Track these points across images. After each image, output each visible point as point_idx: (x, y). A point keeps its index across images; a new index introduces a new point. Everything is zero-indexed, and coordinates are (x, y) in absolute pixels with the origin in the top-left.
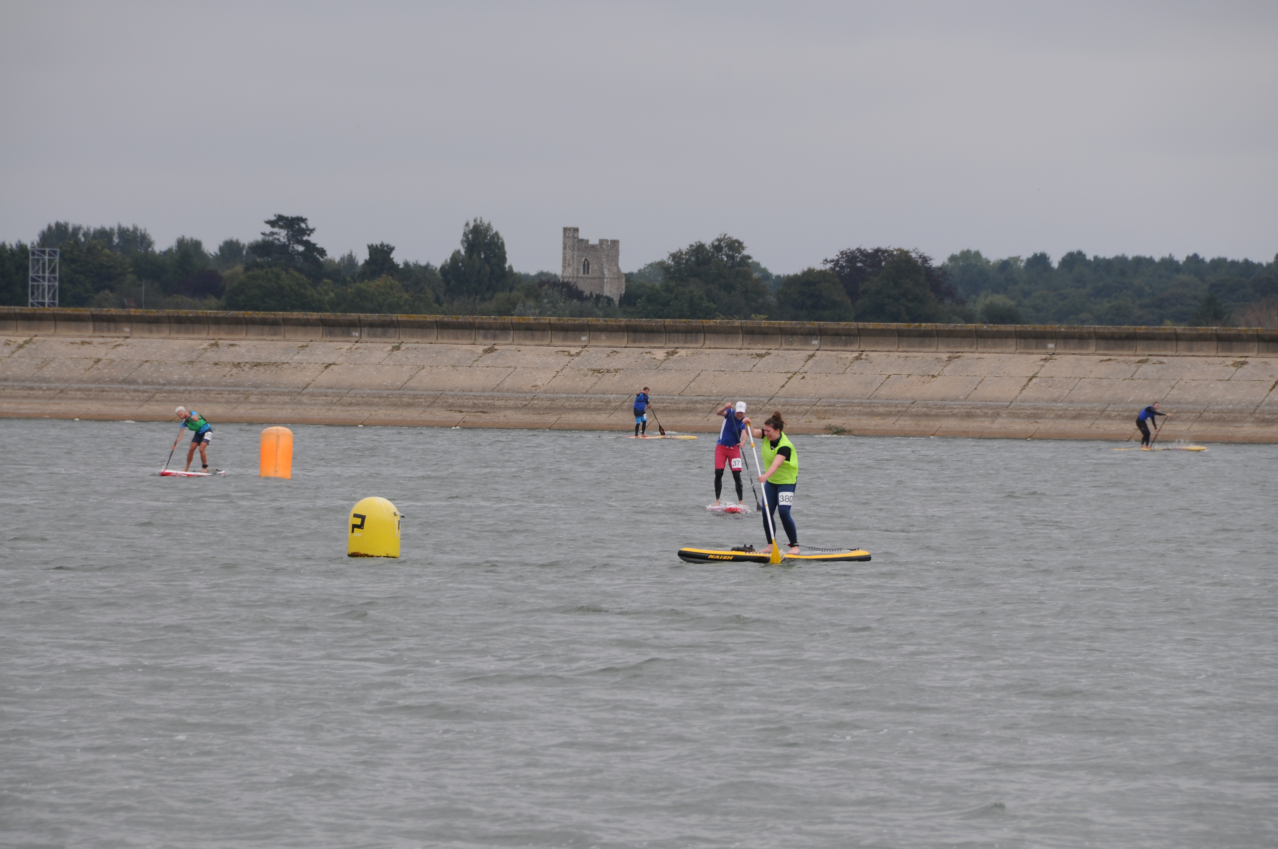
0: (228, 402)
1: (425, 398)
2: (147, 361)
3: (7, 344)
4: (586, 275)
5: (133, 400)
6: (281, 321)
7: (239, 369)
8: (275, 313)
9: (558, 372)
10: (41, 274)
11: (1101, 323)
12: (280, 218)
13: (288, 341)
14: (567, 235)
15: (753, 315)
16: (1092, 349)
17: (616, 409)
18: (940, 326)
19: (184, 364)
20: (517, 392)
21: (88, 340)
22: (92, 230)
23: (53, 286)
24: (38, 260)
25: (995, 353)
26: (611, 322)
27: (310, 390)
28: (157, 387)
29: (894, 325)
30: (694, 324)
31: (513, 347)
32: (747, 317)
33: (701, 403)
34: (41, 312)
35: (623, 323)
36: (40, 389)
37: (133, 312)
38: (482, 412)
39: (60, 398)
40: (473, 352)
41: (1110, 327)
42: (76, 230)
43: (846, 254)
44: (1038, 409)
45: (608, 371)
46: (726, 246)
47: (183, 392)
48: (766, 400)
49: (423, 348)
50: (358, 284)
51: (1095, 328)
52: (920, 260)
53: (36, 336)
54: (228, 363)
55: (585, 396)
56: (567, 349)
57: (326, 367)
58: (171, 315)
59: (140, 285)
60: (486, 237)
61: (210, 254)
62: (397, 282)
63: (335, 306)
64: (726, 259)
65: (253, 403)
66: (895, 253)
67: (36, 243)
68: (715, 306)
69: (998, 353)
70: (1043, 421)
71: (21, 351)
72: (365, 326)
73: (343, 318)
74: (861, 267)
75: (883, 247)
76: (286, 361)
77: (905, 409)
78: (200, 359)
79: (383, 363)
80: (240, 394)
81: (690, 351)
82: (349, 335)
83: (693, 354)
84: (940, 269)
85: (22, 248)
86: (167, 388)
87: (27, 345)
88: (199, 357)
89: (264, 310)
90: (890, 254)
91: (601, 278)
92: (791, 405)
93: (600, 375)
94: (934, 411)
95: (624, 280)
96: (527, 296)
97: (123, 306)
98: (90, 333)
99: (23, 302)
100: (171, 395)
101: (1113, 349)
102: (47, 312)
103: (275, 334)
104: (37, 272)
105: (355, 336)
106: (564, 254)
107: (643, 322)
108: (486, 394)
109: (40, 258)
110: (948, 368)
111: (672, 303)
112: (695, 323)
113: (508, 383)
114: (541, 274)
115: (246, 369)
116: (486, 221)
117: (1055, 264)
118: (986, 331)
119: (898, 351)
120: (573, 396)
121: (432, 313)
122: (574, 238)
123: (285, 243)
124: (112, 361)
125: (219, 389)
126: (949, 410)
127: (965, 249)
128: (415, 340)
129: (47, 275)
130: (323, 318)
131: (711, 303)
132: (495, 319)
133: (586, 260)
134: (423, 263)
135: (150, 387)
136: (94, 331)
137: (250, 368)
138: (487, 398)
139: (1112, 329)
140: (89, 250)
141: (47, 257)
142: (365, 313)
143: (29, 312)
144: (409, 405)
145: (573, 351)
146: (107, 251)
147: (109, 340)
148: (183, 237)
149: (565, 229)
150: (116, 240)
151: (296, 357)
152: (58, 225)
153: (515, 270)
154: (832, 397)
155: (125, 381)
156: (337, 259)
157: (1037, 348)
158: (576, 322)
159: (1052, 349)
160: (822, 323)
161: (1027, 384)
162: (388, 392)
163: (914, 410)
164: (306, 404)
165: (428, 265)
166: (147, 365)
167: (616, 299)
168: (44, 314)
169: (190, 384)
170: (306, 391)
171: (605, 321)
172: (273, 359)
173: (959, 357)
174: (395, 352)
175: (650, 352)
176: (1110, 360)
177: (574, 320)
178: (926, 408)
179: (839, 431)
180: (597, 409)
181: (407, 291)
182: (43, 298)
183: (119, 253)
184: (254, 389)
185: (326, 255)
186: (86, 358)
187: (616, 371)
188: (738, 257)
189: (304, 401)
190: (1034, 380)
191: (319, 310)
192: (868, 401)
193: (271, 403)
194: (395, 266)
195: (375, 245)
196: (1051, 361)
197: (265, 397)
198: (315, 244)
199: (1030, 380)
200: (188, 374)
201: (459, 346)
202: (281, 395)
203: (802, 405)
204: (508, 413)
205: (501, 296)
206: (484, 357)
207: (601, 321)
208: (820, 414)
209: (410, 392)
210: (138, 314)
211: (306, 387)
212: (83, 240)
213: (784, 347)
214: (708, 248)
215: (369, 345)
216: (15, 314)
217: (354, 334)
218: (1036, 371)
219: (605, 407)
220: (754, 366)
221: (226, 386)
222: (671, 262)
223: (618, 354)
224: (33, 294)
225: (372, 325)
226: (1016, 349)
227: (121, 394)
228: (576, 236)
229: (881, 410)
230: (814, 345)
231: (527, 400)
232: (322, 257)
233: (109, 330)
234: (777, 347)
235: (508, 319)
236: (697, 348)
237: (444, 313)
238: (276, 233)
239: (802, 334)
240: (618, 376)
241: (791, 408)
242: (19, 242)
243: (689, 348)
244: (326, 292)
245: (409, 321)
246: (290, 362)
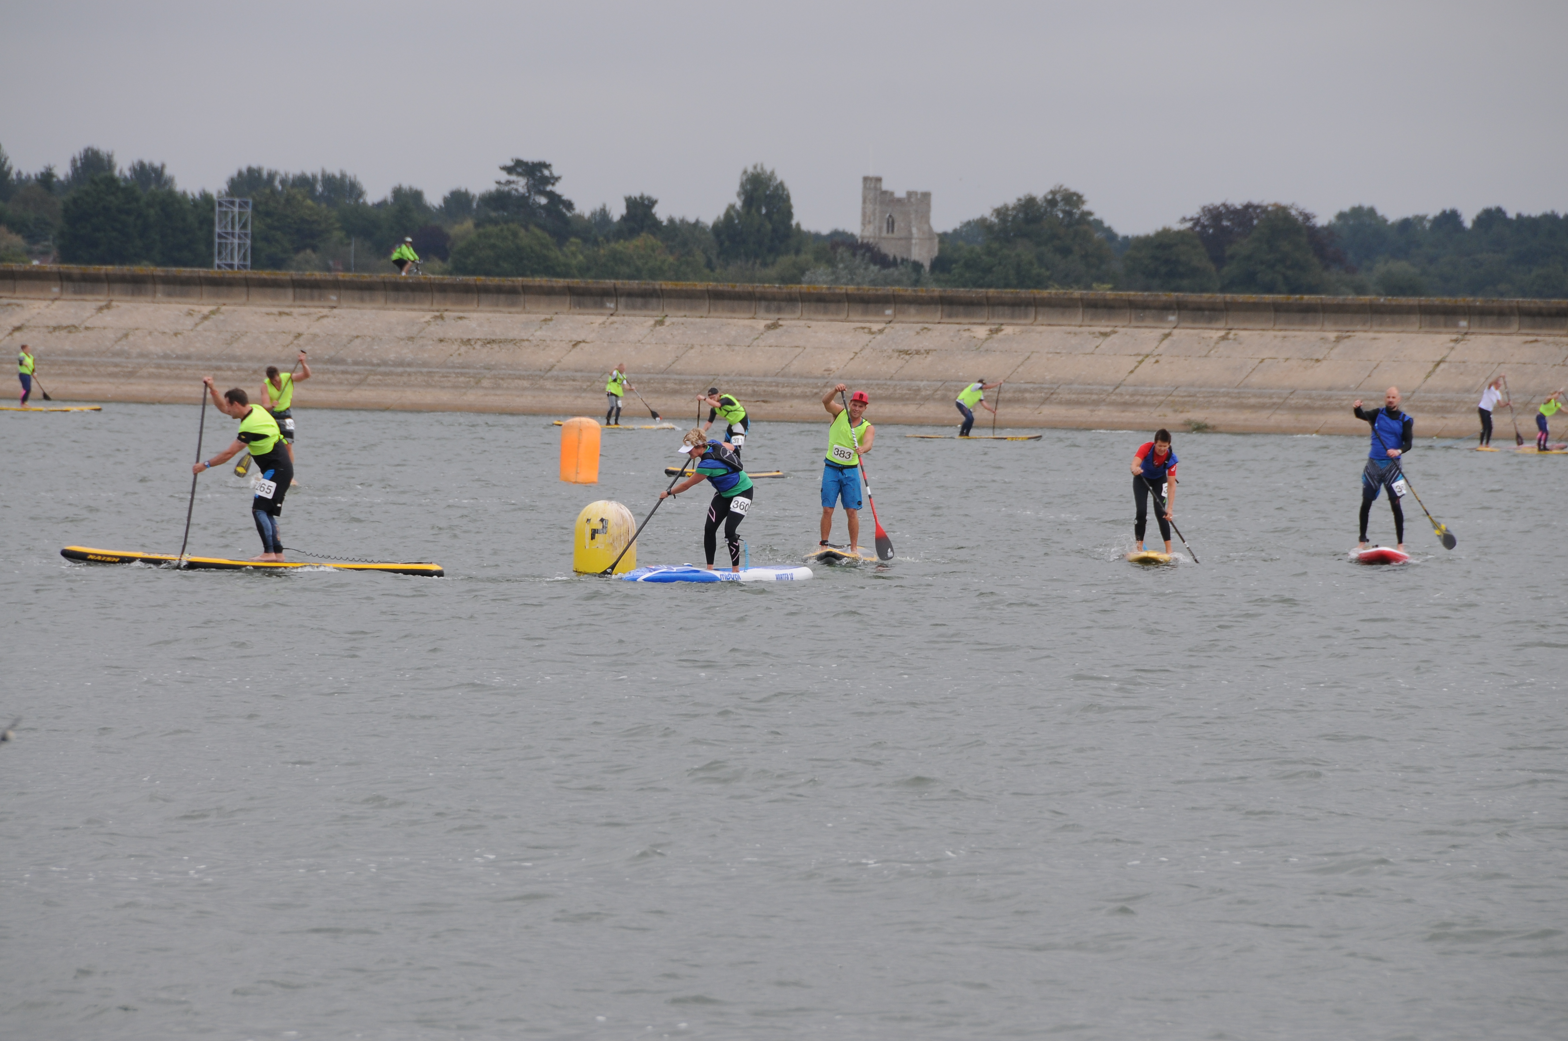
0: (455, 387)
1: (694, 384)
2: (357, 337)
3: (190, 314)
4: (890, 235)
5: (341, 383)
6: (520, 289)
7: (469, 346)
8: (514, 279)
9: (856, 353)
10: (229, 230)
11: (1524, 296)
12: (519, 163)
13: (529, 313)
14: (868, 186)
15: (1094, 285)
16: (1515, 327)
17: (926, 399)
18: (1325, 298)
19: (402, 339)
20: (806, 378)
21: (287, 310)
22: (291, 176)
23: (244, 244)
24: (226, 213)
25: (1394, 332)
26: (922, 292)
27: (554, 373)
28: (369, 368)
29: (1268, 298)
30: (1023, 296)
31: (802, 323)
32: (1088, 287)
33: (1031, 392)
34: (231, 276)
35: (936, 294)
36: (230, 369)
37: (341, 276)
38: (764, 401)
39: (253, 380)
40: (753, 328)
41: (1537, 300)
42: (272, 176)
43: (1210, 210)
44: (1447, 401)
45: (918, 352)
46: (1062, 200)
47: (401, 375)
48: (1110, 389)
49: (692, 323)
50: (613, 245)
51: (1518, 302)
52: (1301, 218)
53: (224, 304)
54: (456, 340)
55: (889, 382)
56: (867, 325)
57: (575, 345)
58: (387, 280)
59: (349, 244)
60: (768, 187)
61: (434, 207)
62: (659, 243)
63: (583, 271)
64: (1061, 215)
65: (486, 388)
66: (1270, 209)
67: (223, 192)
68: (1048, 273)
69: (1398, 332)
70: (1452, 415)
71: (207, 323)
72: (622, 295)
73: (595, 286)
74: (1227, 227)
75: (1256, 201)
76: (525, 338)
77: (1281, 401)
78: (422, 334)
79: (643, 341)
80: (469, 377)
81: (1018, 329)
82: (602, 306)
83: (1022, 332)
84: (1323, 228)
85: (206, 198)
86: (382, 369)
87: (213, 316)
88: (420, 332)
89: (499, 275)
90: (1264, 210)
91: (909, 238)
92: (1142, 395)
93: (907, 357)
94: (1319, 403)
95: (936, 240)
96: (817, 259)
97: (329, 269)
98: (290, 302)
99: (207, 263)
100: (386, 378)
101: (1541, 327)
102: (238, 275)
103: (513, 304)
104: (225, 227)
105: (610, 308)
106: (864, 208)
107: (961, 292)
108: (769, 379)
109: (230, 210)
110: (1336, 351)
111: (994, 269)
112: (1024, 293)
113: (796, 366)
114: (835, 234)
115: (478, 346)
116: (768, 170)
117: (1468, 223)
118: (1383, 305)
119: (1274, 330)
120: (875, 382)
121: (702, 280)
122: (875, 188)
123: (524, 194)
124: (315, 336)
125: (444, 370)
126: (1337, 402)
127: (1356, 205)
128: (682, 313)
129: (237, 230)
130: (571, 285)
131: (1043, 270)
132: (780, 288)
133: (890, 216)
134: (691, 219)
135: (361, 367)
136: (295, 299)
137: (482, 346)
138: (770, 384)
139: (1538, 303)
140: (288, 201)
141: (236, 209)
142: (622, 279)
143: (216, 275)
144: (675, 392)
145: (875, 327)
146: (309, 202)
147: (312, 310)
148: (400, 186)
149: (866, 179)
150: (319, 188)
151: (538, 333)
152: (250, 170)
153: (805, 227)
154: (1192, 385)
155: (332, 361)
156: (587, 214)
157: (1446, 326)
158: (879, 292)
159: (1464, 327)
160: (1181, 294)
161: (1434, 371)
162: (648, 376)
163: (1293, 402)
164: (549, 390)
165: (697, 222)
166: (357, 342)
167: (927, 265)
168: (234, 278)
169: (409, 365)
170: (549, 374)
171: (915, 291)
172: (511, 335)
173: (1350, 336)
174: (658, 328)
175: (969, 330)
176: (1536, 341)
177: (877, 290)
178: (1310, 398)
179: (1201, 428)
180: (903, 399)
181: (671, 253)
182: (232, 258)
183: (324, 205)
184: (486, 371)
185: (573, 209)
186: (284, 332)
187: (928, 352)
188: (1077, 212)
189: (548, 387)
190: (1442, 366)
191: (565, 275)
192: (1236, 391)
193: (508, 388)
194: (656, 224)
195: (633, 198)
196: (1462, 342)
197: (501, 381)
198: (559, 197)
199: (1438, 364)
200: (407, 353)
201: (736, 320)
202: (519, 379)
203: (1154, 395)
204: (796, 403)
205: (785, 261)
206: (765, 334)
207: (910, 291)
208: (1177, 406)
209: (676, 377)
210: (347, 279)
211: (550, 370)
212: (280, 188)
213: (1134, 323)
214: (1040, 203)
215: (626, 318)
216: (199, 277)
217: (608, 305)
218: (1445, 353)
219: (914, 396)
220: (1097, 347)
221: (453, 367)
222: (994, 220)
223: (930, 332)
224: (220, 253)
225: (630, 294)
226: (1420, 327)
227: (326, 377)
228: (878, 186)
229: (1253, 401)
230: (1171, 321)
231: (818, 387)
232: (571, 212)
233: (312, 298)
234: (1125, 324)
235: (795, 288)
236: (1025, 325)
237: (716, 280)
238: (513, 182)
239: (1155, 308)
240: (930, 358)
241: (1142, 399)
242: (204, 191)
243: (1017, 324)
244: (574, 254)
245: (675, 291)
246: (531, 338)
